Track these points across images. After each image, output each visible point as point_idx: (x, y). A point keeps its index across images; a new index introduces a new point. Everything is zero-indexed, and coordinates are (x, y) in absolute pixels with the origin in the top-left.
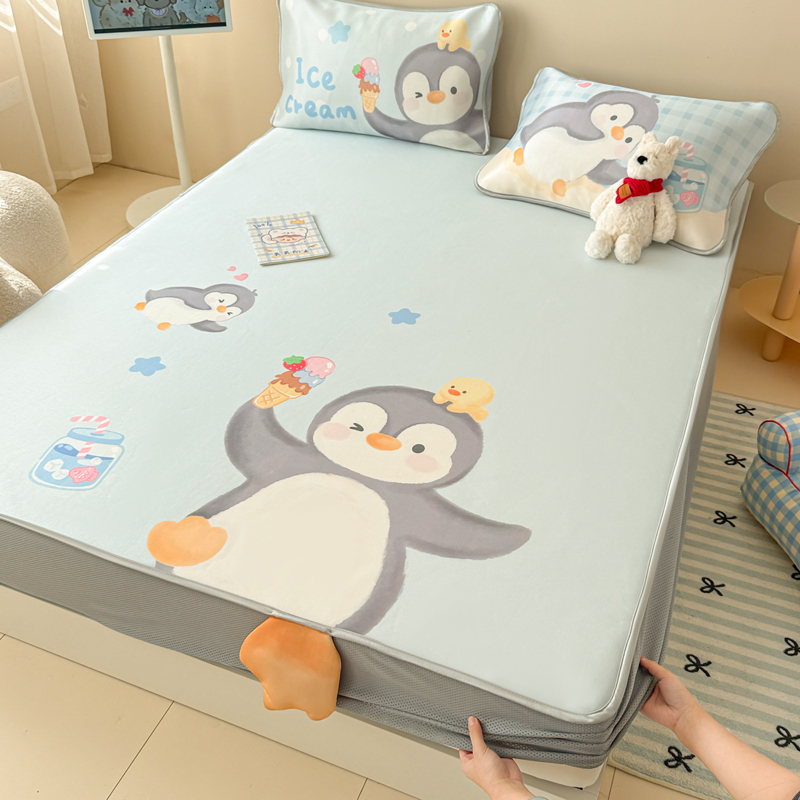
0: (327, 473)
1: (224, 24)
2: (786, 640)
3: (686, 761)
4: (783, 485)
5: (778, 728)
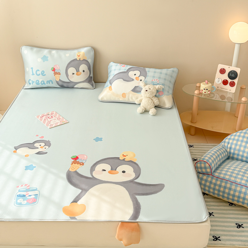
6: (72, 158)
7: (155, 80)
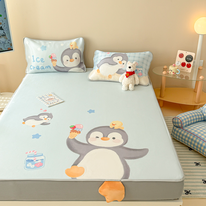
0: (97, 149)
1: (12, 50)
2: (195, 163)
3: (189, 192)
4: (182, 131)
5: (203, 180)
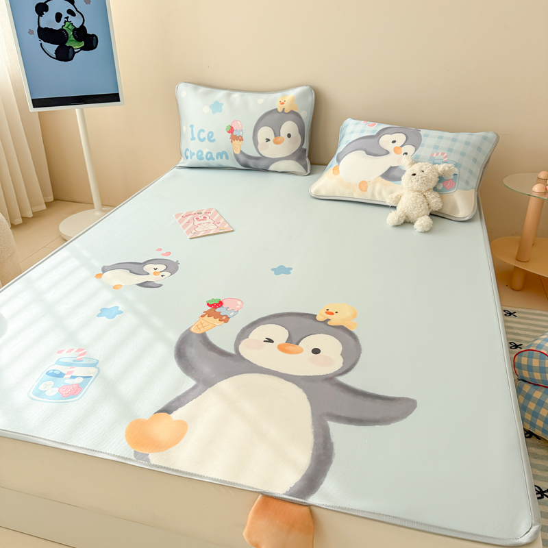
6: (208, 304)
7: (437, 154)
